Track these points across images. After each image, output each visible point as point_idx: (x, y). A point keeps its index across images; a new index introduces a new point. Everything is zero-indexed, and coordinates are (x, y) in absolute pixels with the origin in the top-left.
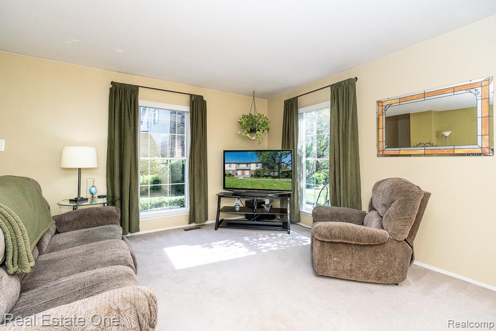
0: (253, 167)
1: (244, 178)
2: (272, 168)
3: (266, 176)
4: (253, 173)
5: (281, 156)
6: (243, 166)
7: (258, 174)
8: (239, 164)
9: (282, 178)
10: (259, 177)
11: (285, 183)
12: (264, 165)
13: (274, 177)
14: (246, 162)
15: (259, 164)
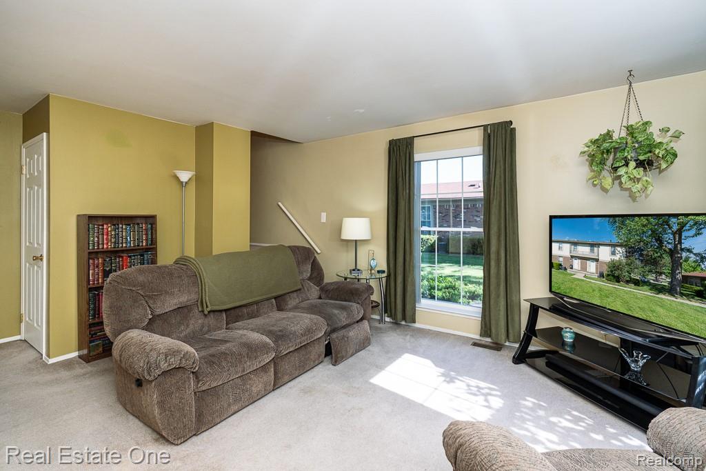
0: (605, 254)
2: (652, 263)
3: (637, 283)
4: (605, 271)
7: (617, 273)
8: (575, 244)
10: (619, 282)
12: (631, 251)
13: (660, 289)
15: (619, 249)
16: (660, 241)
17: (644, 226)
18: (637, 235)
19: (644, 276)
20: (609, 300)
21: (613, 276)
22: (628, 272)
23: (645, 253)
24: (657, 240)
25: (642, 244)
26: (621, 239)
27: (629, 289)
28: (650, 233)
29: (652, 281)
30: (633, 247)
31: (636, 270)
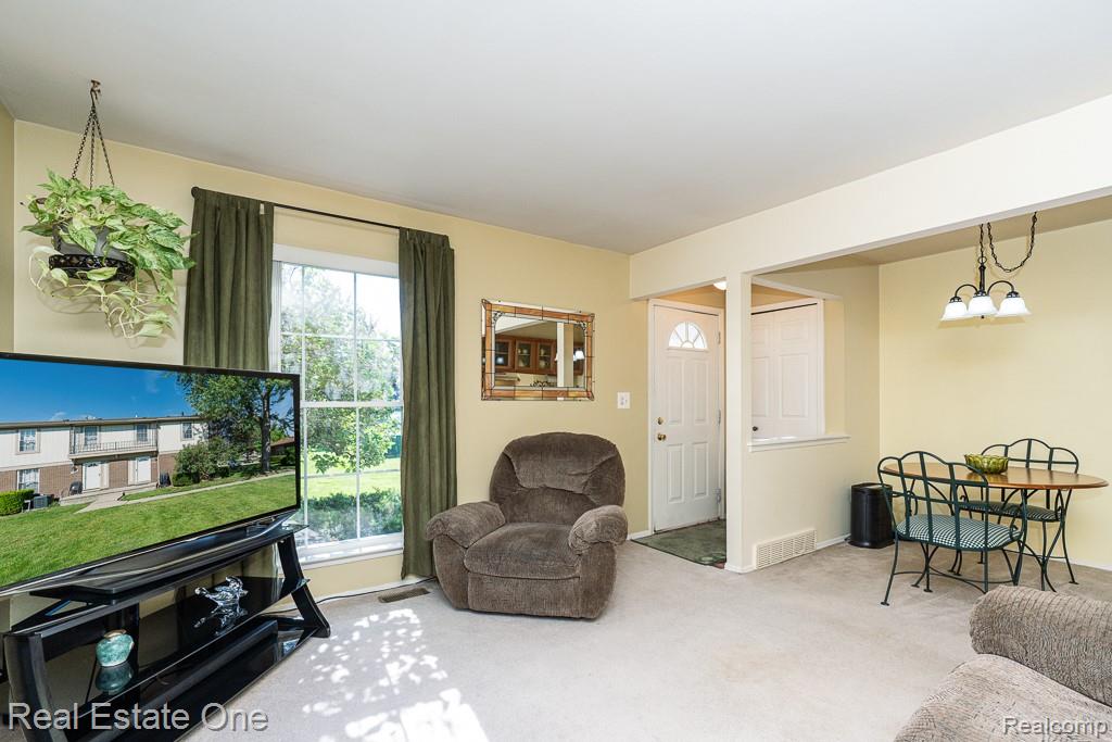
0: (171, 439)
1: (124, 497)
2: (241, 438)
3: (224, 473)
5: (267, 397)
6: (124, 439)
7: (194, 468)
8: (90, 428)
9: (271, 469)
10: (197, 481)
11: (279, 486)
12: (217, 426)
13: (250, 472)
14: (137, 418)
15: (197, 426)
16: (250, 407)
17: (232, 389)
18: (224, 401)
19: (234, 460)
20: (181, 521)
21: (189, 475)
22: (212, 460)
23: (234, 426)
24: (247, 408)
25: (230, 413)
26: (200, 410)
27: (214, 487)
28: (239, 398)
29: (243, 464)
30: (219, 421)
31: (224, 454)
